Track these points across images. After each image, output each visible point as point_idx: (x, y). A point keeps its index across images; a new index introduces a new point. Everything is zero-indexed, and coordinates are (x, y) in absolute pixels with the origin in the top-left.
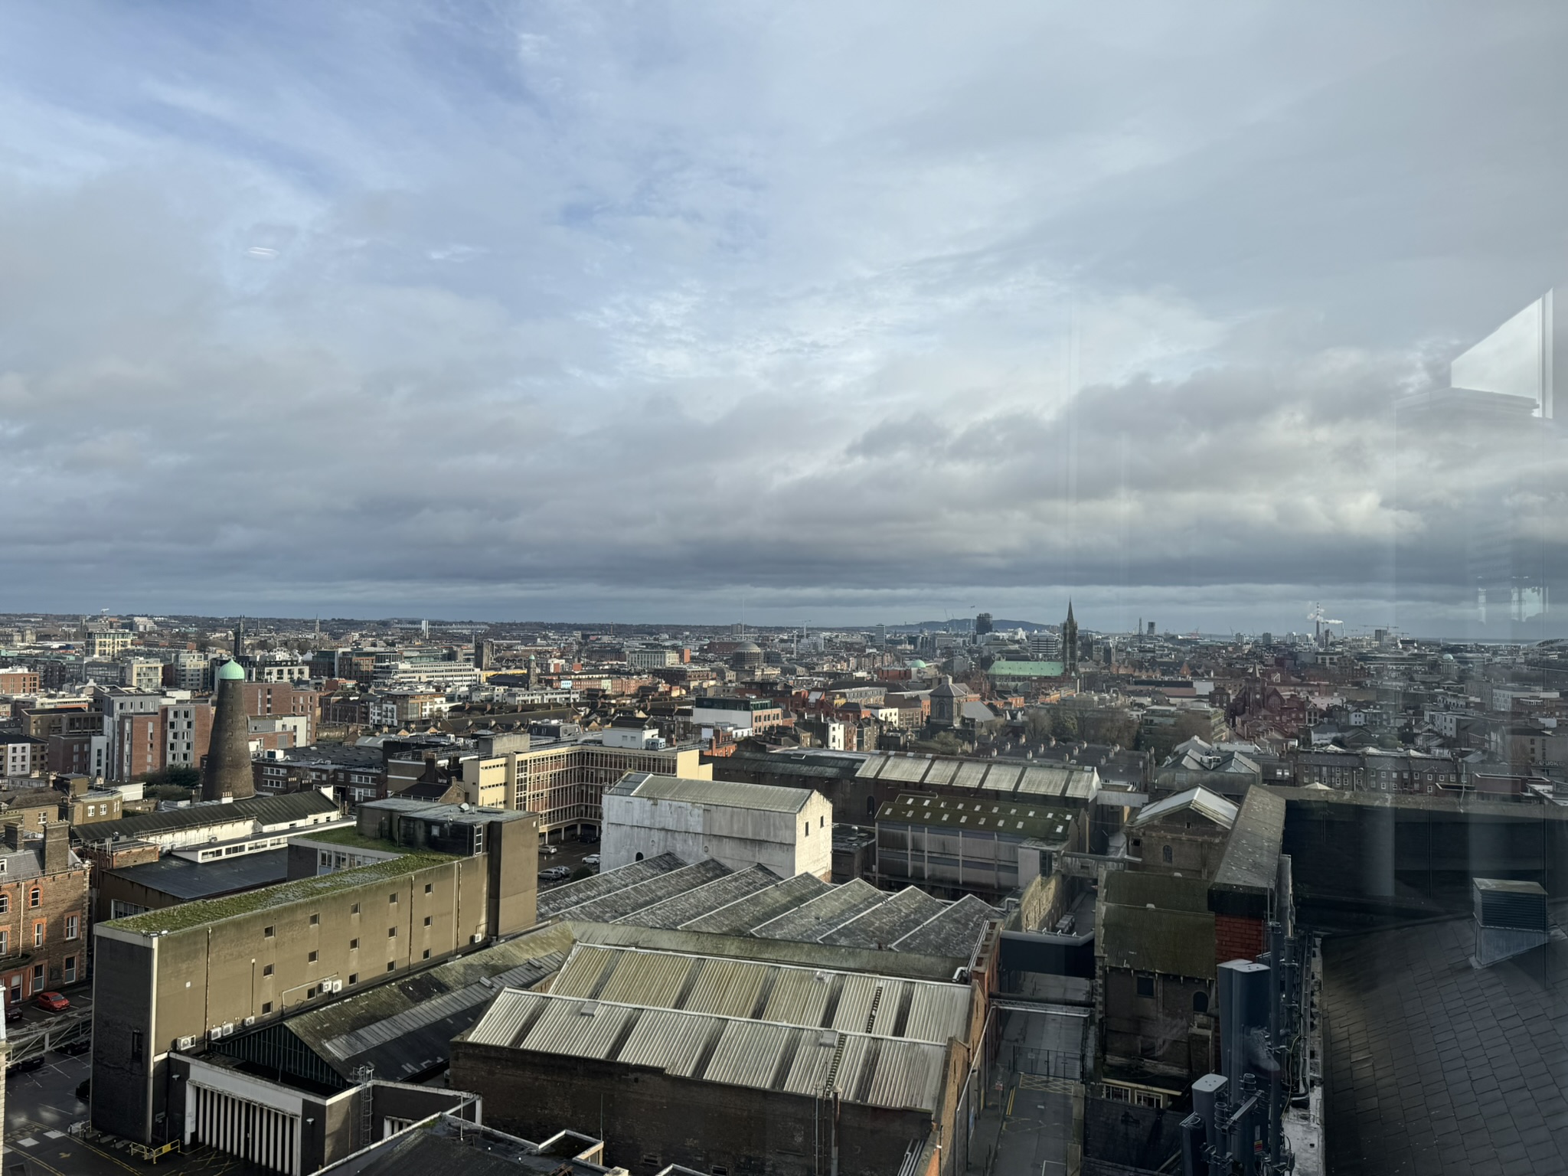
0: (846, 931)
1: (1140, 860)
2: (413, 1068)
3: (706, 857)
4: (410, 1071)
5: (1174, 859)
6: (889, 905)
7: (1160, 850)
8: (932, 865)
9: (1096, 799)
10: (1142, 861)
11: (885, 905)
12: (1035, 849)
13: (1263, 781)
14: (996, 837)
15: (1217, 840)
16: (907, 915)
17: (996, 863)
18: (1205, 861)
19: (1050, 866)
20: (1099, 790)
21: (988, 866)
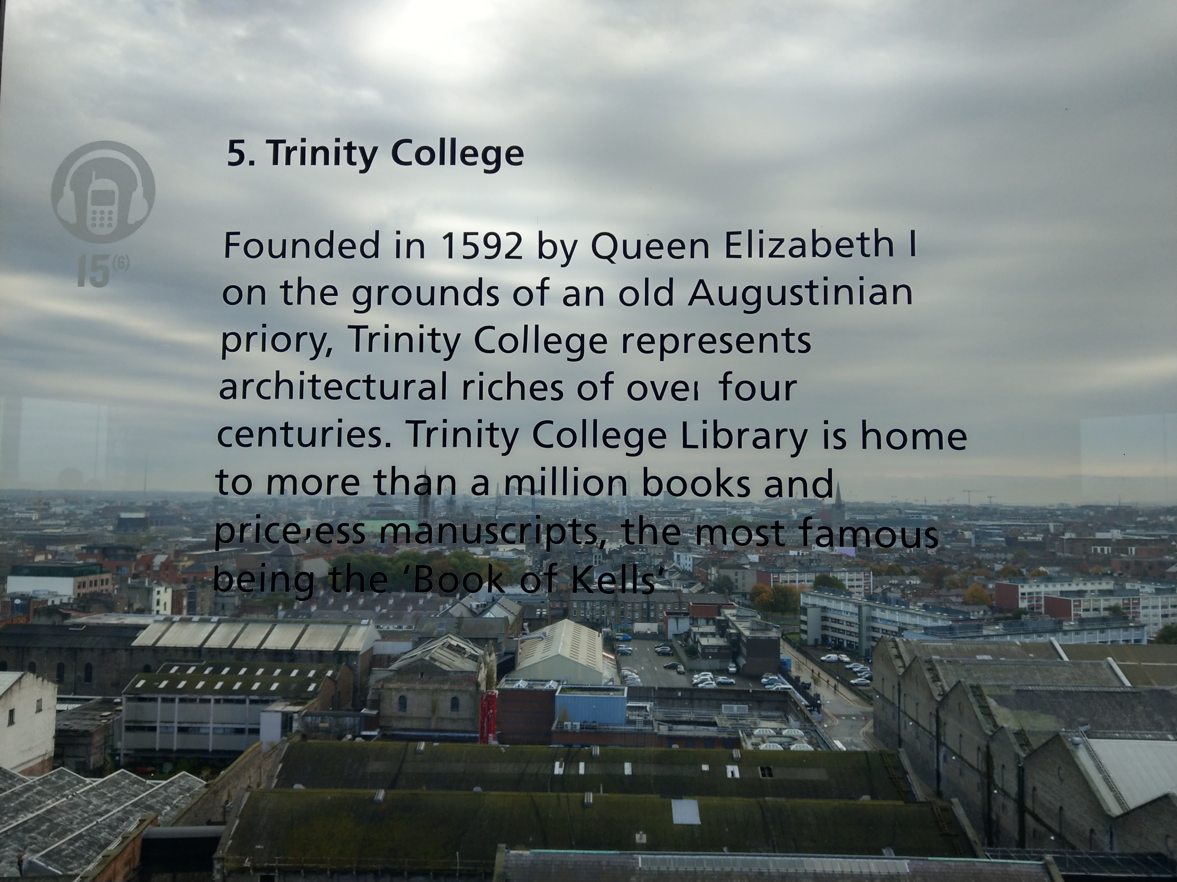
1: (375, 712)
5: (408, 708)
6: (76, 799)
7: (396, 699)
8: (182, 735)
9: (372, 649)
10: (378, 714)
11: (71, 799)
12: (277, 712)
13: (525, 620)
14: (248, 701)
15: (446, 687)
16: (97, 807)
17: (247, 726)
18: (434, 708)
19: (291, 727)
20: (377, 640)
21: (240, 731)
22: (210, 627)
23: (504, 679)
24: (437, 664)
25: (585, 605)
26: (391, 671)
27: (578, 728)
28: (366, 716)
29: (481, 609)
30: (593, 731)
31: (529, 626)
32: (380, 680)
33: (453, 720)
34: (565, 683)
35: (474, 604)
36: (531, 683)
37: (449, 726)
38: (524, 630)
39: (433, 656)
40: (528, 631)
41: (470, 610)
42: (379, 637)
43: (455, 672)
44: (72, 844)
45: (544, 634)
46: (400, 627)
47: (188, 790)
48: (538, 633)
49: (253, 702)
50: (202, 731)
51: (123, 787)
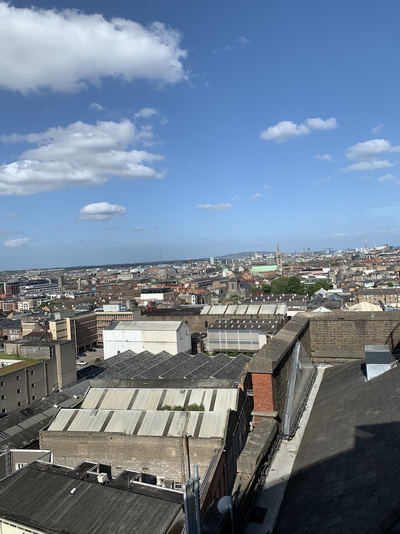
0: (195, 372)
2: (27, 443)
3: (144, 350)
4: (25, 444)
6: (212, 361)
8: (229, 344)
9: (286, 314)
11: (210, 361)
14: (251, 332)
16: (218, 364)
17: (251, 341)
20: (288, 311)
22: (226, 307)
44: (220, 373)
50: (235, 342)
51: (223, 358)
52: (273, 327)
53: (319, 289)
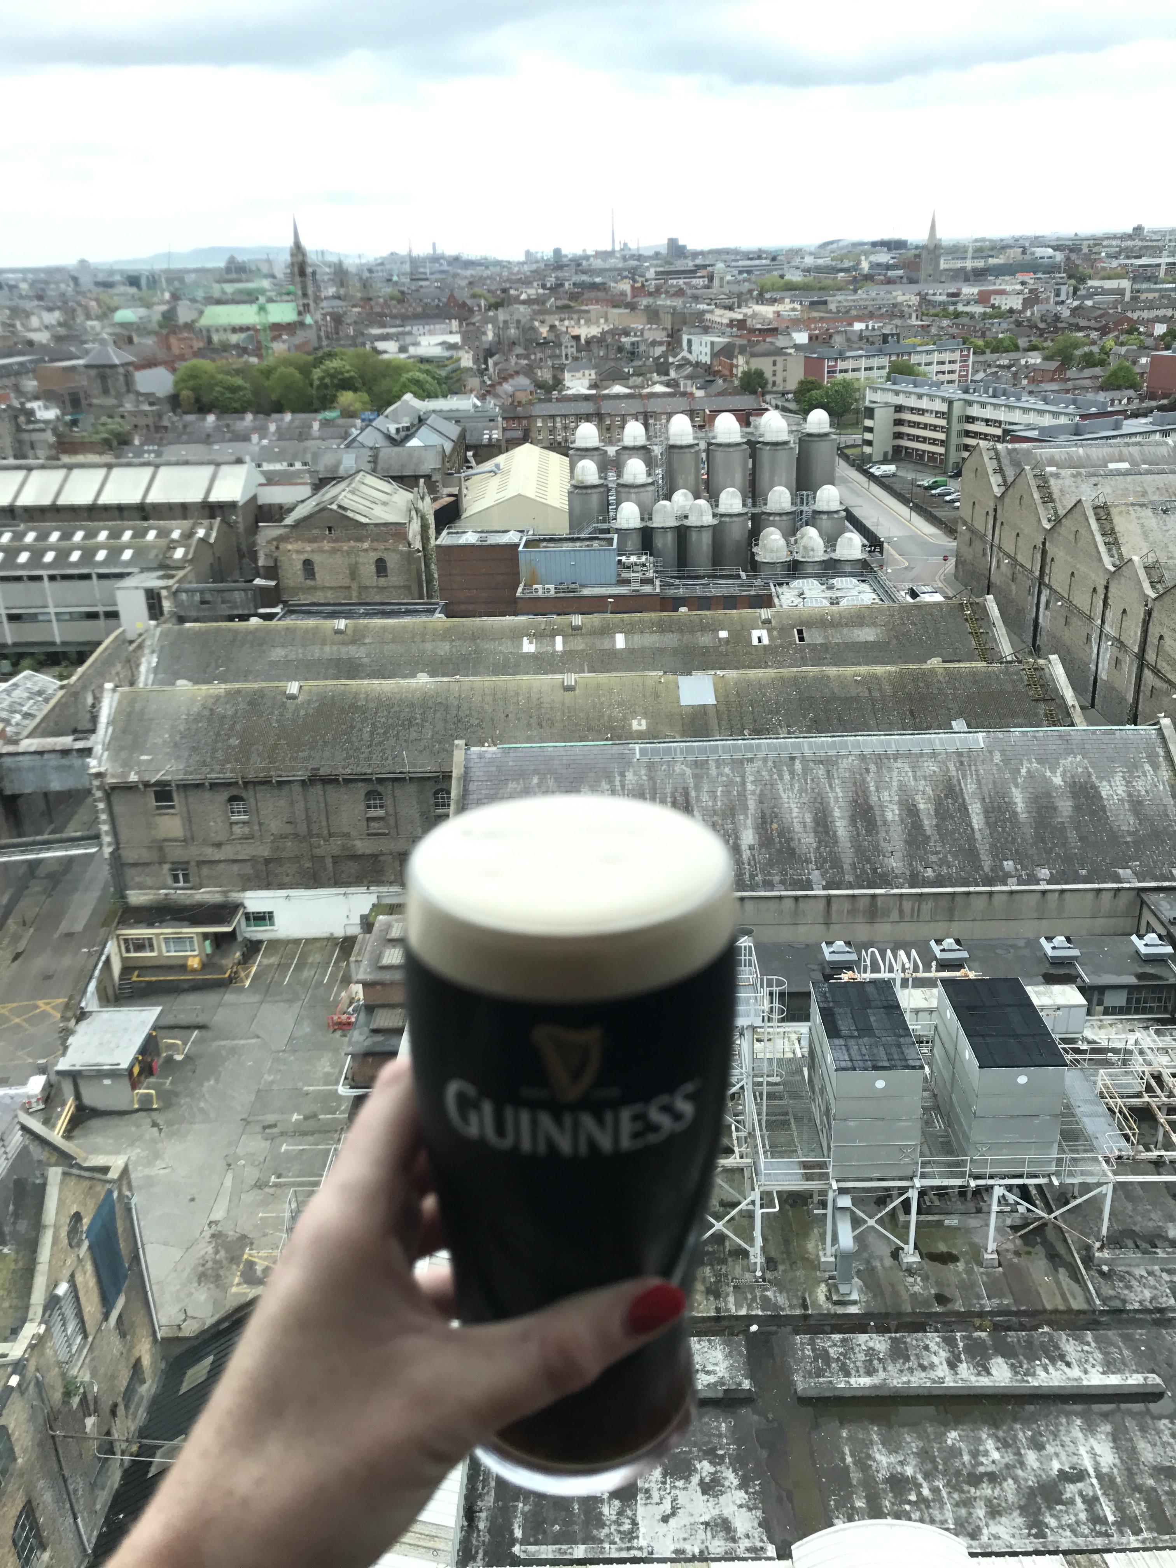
1: (273, 583)
5: (317, 576)
7: (299, 566)
8: (15, 625)
9: (254, 498)
10: (277, 584)
12: (137, 588)
13: (468, 448)
14: (94, 576)
15: (366, 545)
17: (100, 609)
18: (353, 574)
19: (161, 607)
20: (261, 485)
21: (92, 616)
22: (19, 475)
23: (445, 532)
24: (350, 514)
25: (554, 422)
26: (286, 526)
27: (552, 592)
28: (262, 589)
29: (403, 434)
30: (572, 595)
31: (474, 456)
32: (274, 539)
33: (382, 589)
34: (531, 533)
35: (392, 428)
36: (484, 535)
37: (378, 599)
38: (468, 461)
39: (342, 504)
40: (473, 464)
41: (388, 437)
42: (264, 481)
43: (376, 525)
45: (497, 466)
46: (291, 465)
47: (40, 693)
48: (489, 465)
49: (101, 576)
50: (41, 618)
52: (179, 553)
53: (399, 397)
